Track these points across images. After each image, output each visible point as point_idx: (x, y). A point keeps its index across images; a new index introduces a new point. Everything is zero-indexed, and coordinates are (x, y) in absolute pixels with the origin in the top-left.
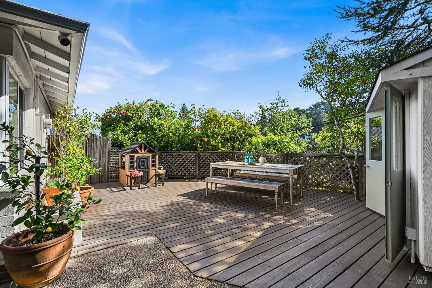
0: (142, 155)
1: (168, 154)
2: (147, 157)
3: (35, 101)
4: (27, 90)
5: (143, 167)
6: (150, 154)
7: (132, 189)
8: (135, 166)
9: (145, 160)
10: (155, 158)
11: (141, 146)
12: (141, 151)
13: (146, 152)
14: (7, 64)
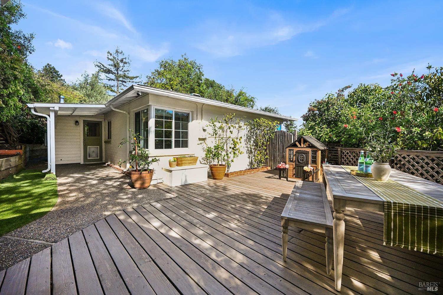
0: (301, 149)
1: (349, 152)
2: (306, 152)
3: (198, 116)
4: (192, 112)
5: (302, 162)
6: (310, 149)
7: (280, 179)
8: (294, 160)
9: (304, 155)
10: (316, 154)
11: (301, 140)
12: (301, 145)
13: (306, 147)
14: (152, 106)
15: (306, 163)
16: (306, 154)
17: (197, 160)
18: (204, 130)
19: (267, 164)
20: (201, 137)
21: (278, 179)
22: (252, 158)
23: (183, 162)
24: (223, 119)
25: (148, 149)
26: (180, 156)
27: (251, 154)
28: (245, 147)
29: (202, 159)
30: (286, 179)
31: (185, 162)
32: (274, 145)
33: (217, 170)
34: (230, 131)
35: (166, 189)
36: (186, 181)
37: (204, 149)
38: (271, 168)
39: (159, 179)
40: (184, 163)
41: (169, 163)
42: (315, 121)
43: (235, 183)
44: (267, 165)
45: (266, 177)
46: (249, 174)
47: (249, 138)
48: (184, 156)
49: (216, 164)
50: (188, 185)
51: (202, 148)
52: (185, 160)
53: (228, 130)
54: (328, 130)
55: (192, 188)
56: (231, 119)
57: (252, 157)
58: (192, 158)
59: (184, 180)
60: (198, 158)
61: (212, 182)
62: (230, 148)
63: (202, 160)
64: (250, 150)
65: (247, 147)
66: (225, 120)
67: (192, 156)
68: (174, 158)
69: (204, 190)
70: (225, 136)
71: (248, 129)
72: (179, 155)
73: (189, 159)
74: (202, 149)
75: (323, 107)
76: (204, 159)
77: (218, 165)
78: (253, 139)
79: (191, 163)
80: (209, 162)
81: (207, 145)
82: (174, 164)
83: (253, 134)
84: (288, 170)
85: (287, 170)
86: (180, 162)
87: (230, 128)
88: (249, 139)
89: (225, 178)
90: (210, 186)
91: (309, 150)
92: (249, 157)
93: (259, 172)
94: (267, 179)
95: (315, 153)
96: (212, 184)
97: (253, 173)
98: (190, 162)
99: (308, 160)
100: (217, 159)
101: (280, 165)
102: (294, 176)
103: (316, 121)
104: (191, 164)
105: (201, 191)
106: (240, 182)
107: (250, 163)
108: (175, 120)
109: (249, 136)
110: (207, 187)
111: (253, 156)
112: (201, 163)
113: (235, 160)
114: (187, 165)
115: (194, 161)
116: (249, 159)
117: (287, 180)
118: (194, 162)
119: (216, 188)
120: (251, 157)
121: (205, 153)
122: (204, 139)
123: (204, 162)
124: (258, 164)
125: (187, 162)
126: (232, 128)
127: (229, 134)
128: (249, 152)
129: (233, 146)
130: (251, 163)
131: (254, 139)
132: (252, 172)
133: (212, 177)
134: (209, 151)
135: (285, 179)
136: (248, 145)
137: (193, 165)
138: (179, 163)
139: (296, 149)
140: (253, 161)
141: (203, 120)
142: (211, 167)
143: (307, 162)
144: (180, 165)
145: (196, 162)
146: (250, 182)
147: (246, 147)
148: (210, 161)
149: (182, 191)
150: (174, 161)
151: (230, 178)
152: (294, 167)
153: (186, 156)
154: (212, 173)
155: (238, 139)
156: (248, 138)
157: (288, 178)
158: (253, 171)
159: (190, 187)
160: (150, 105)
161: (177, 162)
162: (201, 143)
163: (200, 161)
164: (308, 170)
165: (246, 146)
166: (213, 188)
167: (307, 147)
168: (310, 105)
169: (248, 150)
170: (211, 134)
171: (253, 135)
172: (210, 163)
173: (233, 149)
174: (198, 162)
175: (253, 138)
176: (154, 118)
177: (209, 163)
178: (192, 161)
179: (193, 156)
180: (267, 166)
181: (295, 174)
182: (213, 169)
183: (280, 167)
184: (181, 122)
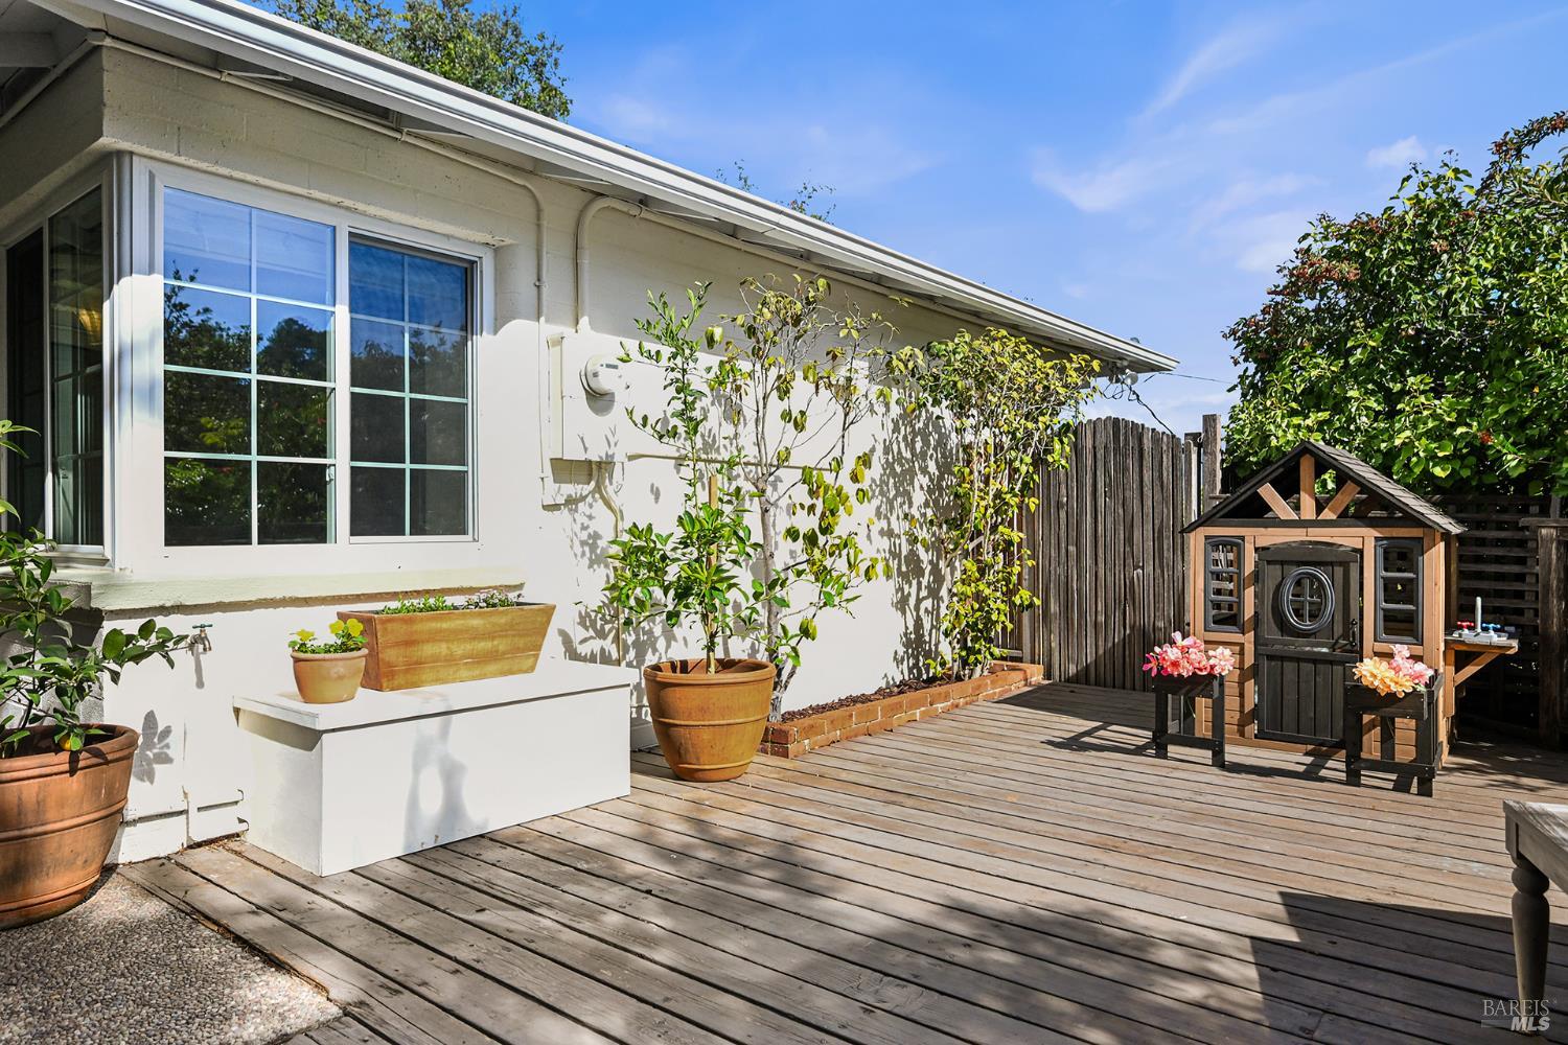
0: (1298, 534)
2: (1339, 555)
3: (545, 290)
4: (497, 251)
5: (1307, 625)
6: (1371, 534)
7: (1165, 757)
8: (1249, 612)
9: (1324, 578)
10: (1413, 567)
11: (1296, 468)
12: (1297, 508)
13: (1334, 517)
14: (139, 172)
15: (1338, 629)
16: (1339, 571)
17: (542, 632)
18: (598, 399)
19: (1019, 648)
20: (575, 453)
21: (1139, 751)
22: (917, 608)
23: (429, 650)
24: (740, 321)
25: (101, 542)
26: (394, 605)
27: (914, 582)
28: (875, 530)
29: (582, 623)
30: (1209, 753)
31: (442, 649)
32: (1063, 515)
33: (703, 710)
34: (786, 416)
35: (260, 909)
36: (452, 809)
37: (593, 547)
38: (1048, 675)
39: (199, 809)
40: (435, 659)
41: (297, 660)
42: (1339, 351)
43: (861, 804)
44: (1015, 653)
45: (1050, 743)
46: (923, 720)
47: (898, 469)
48: (432, 601)
49: (695, 652)
50: (470, 849)
51: (584, 536)
52: (441, 631)
53: (776, 406)
54: (1442, 405)
55: (505, 880)
56: (797, 320)
57: (919, 601)
58: (501, 618)
59: (432, 805)
60: (548, 611)
61: (670, 800)
62: (792, 534)
63: (578, 633)
64: (904, 553)
65: (890, 533)
66: (751, 331)
67: (504, 603)
68: (343, 617)
69: (613, 895)
70: (751, 453)
71: (896, 411)
72: (394, 596)
73: (476, 622)
74: (583, 543)
75: (1396, 255)
76: (593, 623)
77: (712, 669)
78: (925, 481)
79: (491, 657)
80: (636, 643)
81: (619, 515)
82: (340, 668)
83: (926, 443)
84: (1221, 685)
85: (1216, 683)
86: (390, 655)
87: (787, 392)
88: (900, 476)
89: (762, 767)
90: (665, 852)
91: (1363, 539)
92: (901, 604)
93: (983, 708)
94: (1065, 754)
95: (1401, 557)
96: (675, 832)
97: (947, 711)
98: (484, 645)
99: (1355, 614)
100: (705, 617)
101: (1172, 654)
102: (1254, 728)
103: (1350, 352)
104: (492, 668)
105: (592, 917)
106: (892, 796)
107: (909, 640)
108: (352, 311)
109: (900, 458)
110: (638, 861)
111: (924, 593)
112: (573, 655)
113: (825, 620)
114: (464, 673)
115: (521, 642)
116: (904, 613)
117: (1219, 762)
118: (518, 650)
119: (718, 869)
120: (912, 601)
121: (601, 576)
122: (594, 471)
123: (596, 645)
124: (964, 647)
125: (459, 649)
126: (801, 389)
127: (777, 434)
128: (904, 569)
129: (807, 523)
130: (916, 644)
131: (931, 480)
132: (940, 706)
133: (662, 762)
134: (641, 554)
135: (1206, 755)
136: (893, 519)
137: (511, 672)
138: (389, 665)
139: (1257, 537)
140: (927, 626)
141: (584, 321)
142: (659, 688)
143: (1347, 623)
144: (399, 680)
145: (539, 648)
146: (964, 787)
147: (882, 533)
148: (643, 638)
149: (408, 925)
150: (344, 648)
151: (797, 764)
152: (1249, 660)
153: (450, 600)
154: (664, 729)
155: (845, 473)
156: (894, 474)
157: (1228, 748)
158: (946, 697)
159: (483, 874)
160: (120, 153)
161: (373, 655)
162: (572, 502)
163: (567, 641)
164: (1394, 688)
165: (884, 524)
166: (694, 868)
167: (1344, 518)
168: (1299, 247)
169: (895, 554)
170: (652, 421)
171: (923, 455)
172: (641, 648)
173: (811, 540)
174: (552, 644)
175: (924, 471)
176: (151, 270)
177: (632, 654)
178: (501, 645)
179: (512, 596)
180: (1020, 660)
181: (1255, 713)
182: (675, 697)
183: (1175, 664)
184: (407, 325)
